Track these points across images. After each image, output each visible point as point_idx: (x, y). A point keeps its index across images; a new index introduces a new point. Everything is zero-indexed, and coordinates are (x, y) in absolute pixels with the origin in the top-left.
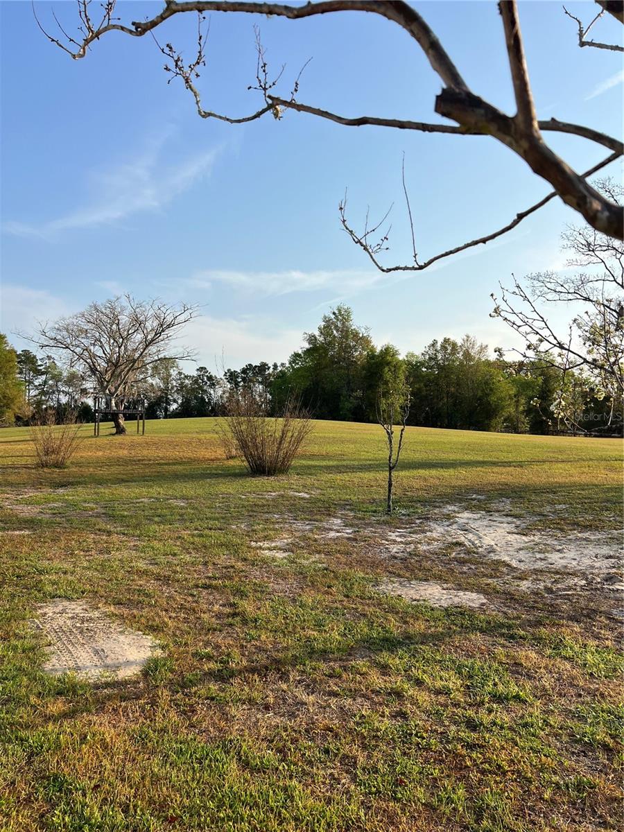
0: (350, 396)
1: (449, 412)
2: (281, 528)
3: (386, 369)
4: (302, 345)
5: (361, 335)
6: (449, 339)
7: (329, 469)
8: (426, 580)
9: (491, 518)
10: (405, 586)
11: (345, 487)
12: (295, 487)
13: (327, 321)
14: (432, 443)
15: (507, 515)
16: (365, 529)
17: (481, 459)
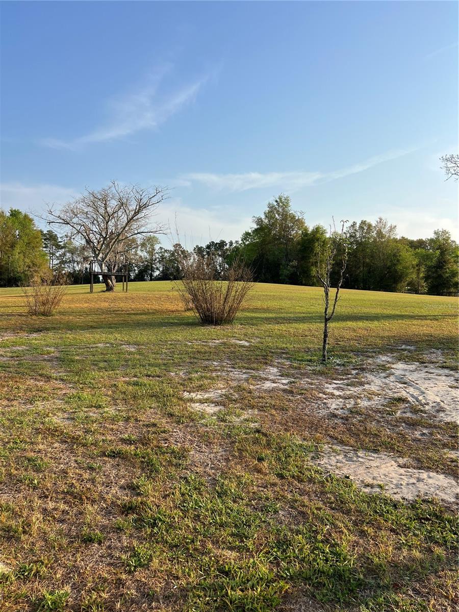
0: (288, 265)
1: (365, 277)
2: (218, 377)
3: (316, 244)
4: (251, 226)
5: (297, 218)
6: (365, 221)
7: (268, 320)
8: (376, 451)
9: (426, 370)
10: (350, 460)
11: (281, 336)
12: (237, 335)
13: (271, 207)
14: (354, 300)
15: (443, 367)
16: (301, 379)
17: (399, 313)
